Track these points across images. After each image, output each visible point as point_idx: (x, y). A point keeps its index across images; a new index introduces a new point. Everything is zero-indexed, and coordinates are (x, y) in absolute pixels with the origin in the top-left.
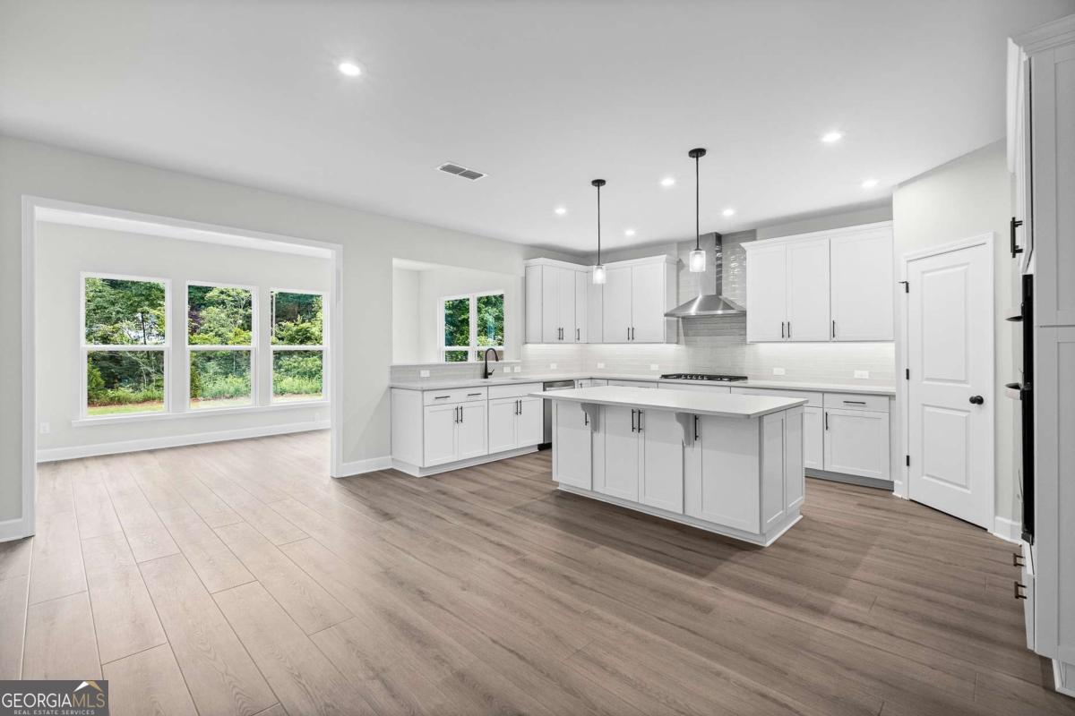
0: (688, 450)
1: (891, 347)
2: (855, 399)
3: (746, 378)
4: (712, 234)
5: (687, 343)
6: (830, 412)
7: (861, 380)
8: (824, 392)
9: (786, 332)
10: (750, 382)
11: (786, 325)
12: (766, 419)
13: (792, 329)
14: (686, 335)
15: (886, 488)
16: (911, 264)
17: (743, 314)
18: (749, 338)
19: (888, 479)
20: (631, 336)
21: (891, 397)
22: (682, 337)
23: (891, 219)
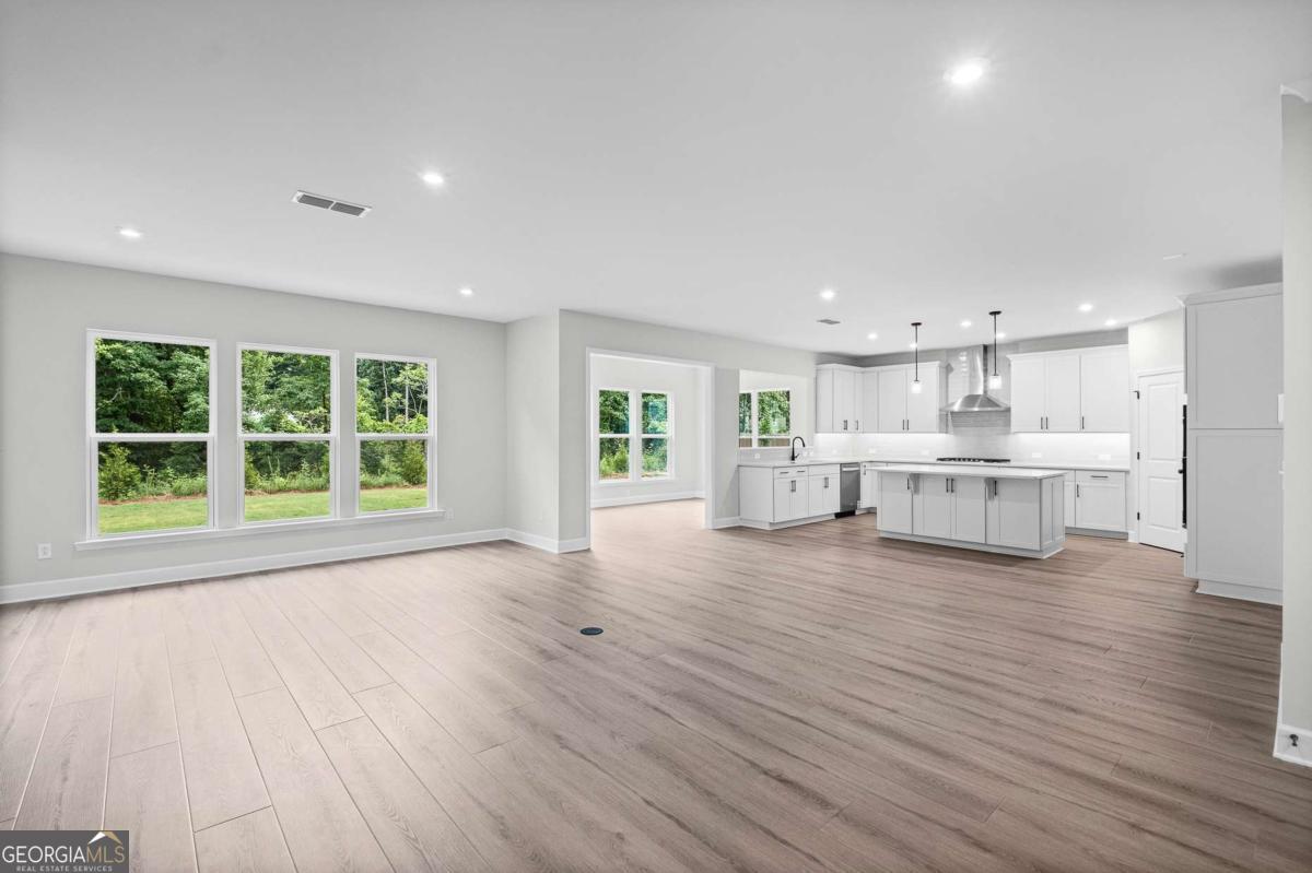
0: (989, 503)
1: (1125, 438)
2: (1100, 475)
3: (1009, 461)
4: (978, 346)
5: (956, 433)
6: (1081, 484)
7: (1105, 460)
8: (1075, 470)
9: (1044, 425)
10: (1012, 464)
11: (1044, 420)
12: (1044, 481)
13: (1050, 423)
14: (955, 426)
15: (1122, 537)
16: (1142, 379)
17: (1008, 410)
18: (1013, 429)
19: (1124, 530)
20: (906, 426)
21: (1127, 472)
22: (951, 428)
23: (1126, 342)
